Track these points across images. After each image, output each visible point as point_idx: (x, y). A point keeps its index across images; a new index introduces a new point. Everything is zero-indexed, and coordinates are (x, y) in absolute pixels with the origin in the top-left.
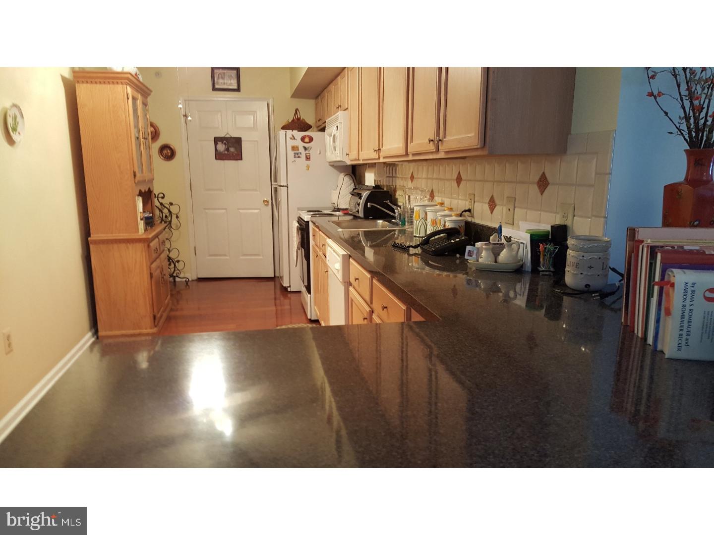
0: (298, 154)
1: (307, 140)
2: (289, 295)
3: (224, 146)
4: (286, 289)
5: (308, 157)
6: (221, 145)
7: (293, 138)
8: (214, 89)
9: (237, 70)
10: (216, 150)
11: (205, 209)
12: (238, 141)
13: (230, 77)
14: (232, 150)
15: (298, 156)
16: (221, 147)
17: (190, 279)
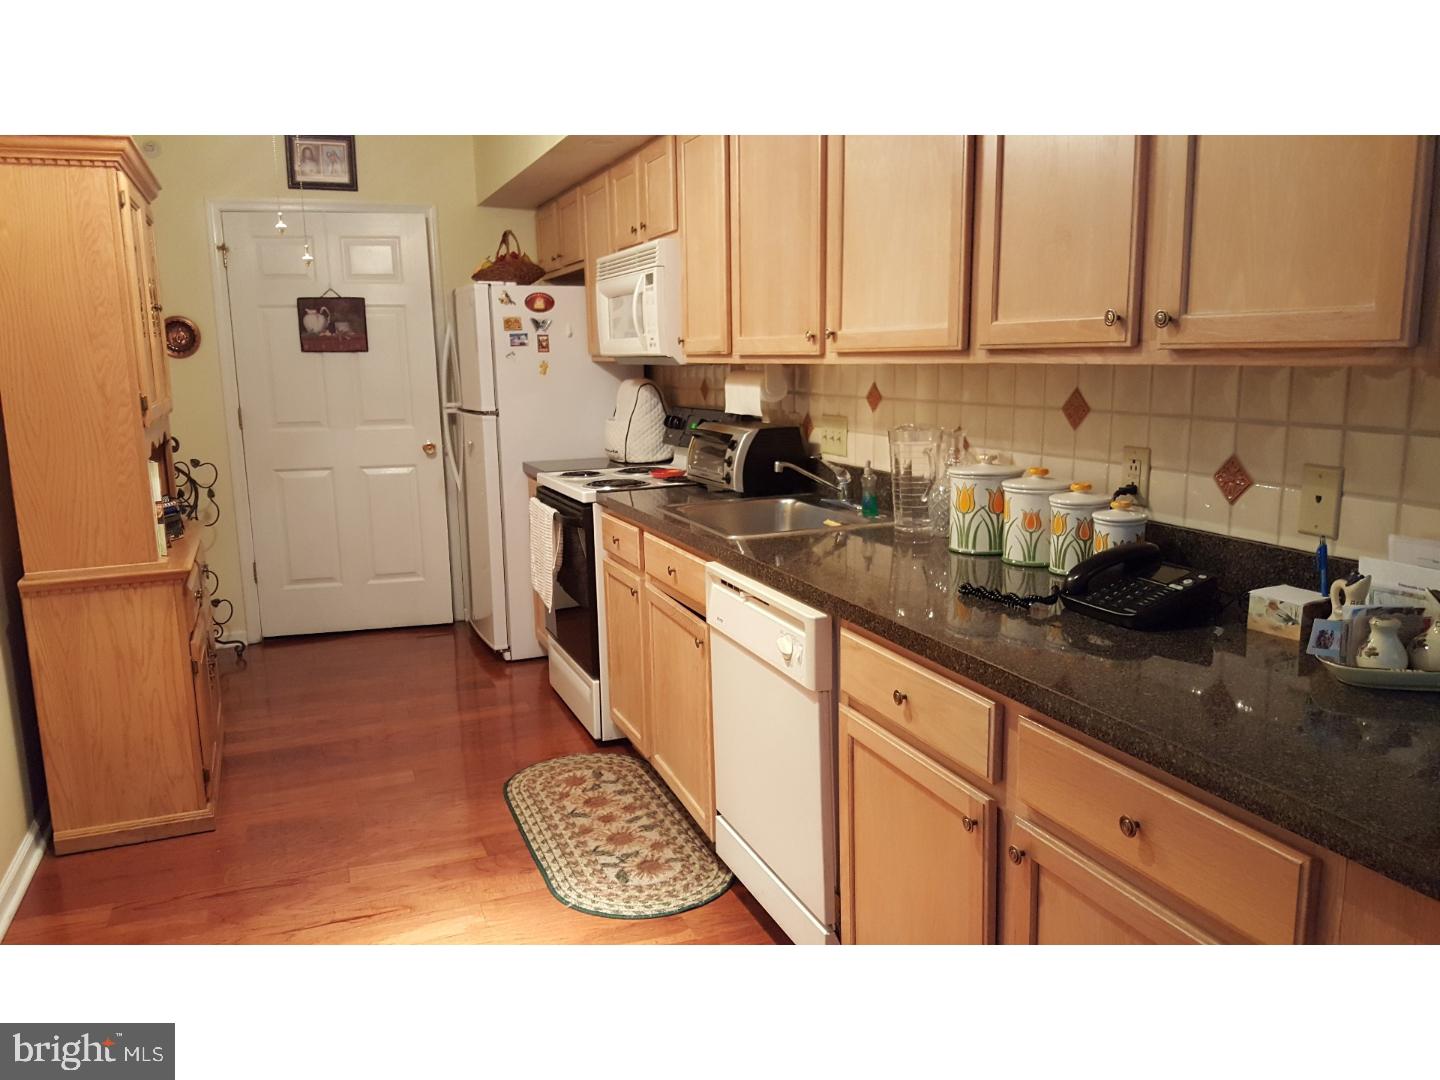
0: (519, 336)
1: (540, 304)
2: (508, 671)
3: (322, 319)
4: (499, 655)
5: (544, 344)
6: (314, 317)
7: (506, 299)
8: (294, 184)
9: (350, 140)
10: (302, 328)
11: (277, 470)
12: (355, 308)
13: (333, 158)
14: (342, 327)
15: (518, 340)
16: (315, 322)
17: (246, 644)
